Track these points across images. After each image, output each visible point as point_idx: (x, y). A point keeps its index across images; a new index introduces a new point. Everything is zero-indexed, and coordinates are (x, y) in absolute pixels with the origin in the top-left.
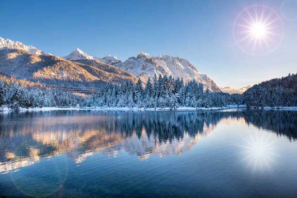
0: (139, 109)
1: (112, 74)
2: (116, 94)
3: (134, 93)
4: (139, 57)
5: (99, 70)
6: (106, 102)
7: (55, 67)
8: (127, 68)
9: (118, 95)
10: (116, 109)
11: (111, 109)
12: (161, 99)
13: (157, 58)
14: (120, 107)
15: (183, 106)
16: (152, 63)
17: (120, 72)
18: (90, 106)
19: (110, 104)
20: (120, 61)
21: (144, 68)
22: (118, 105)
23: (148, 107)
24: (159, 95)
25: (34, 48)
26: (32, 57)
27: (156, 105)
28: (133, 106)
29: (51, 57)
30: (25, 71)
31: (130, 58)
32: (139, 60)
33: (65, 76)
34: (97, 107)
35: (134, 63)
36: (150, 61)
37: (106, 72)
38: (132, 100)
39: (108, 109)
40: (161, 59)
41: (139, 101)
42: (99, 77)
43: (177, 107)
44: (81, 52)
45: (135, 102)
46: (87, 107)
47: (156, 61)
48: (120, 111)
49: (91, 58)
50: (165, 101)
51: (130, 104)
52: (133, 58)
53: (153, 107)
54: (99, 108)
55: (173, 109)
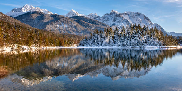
0: (117, 47)
1: (94, 25)
2: (101, 37)
3: (113, 37)
4: (111, 13)
5: (86, 23)
6: (94, 43)
7: (59, 21)
8: (104, 21)
9: (102, 38)
10: (101, 47)
11: (98, 47)
12: (133, 41)
13: (123, 14)
14: (104, 46)
15: (149, 45)
16: (120, 17)
17: (99, 24)
18: (84, 45)
19: (97, 44)
20: (99, 16)
21: (114, 21)
22: (103, 45)
23: (124, 46)
24: (131, 37)
25: (47, 10)
26: (46, 16)
27: (129, 44)
28: (113, 45)
29: (57, 15)
30: (42, 24)
31: (106, 14)
32: (111, 15)
33: (65, 27)
34: (89, 46)
35: (108, 17)
36: (119, 16)
37: (91, 24)
38: (112, 41)
39: (96, 47)
40: (126, 14)
41: (117, 42)
42: (86, 27)
43: (145, 46)
44: (74, 12)
45: (114, 42)
46: (82, 46)
47: (123, 16)
48: (104, 48)
49: (80, 15)
50: (136, 42)
51: (111, 44)
52: (108, 14)
53: (127, 46)
54: (90, 46)
55: (142, 47)
